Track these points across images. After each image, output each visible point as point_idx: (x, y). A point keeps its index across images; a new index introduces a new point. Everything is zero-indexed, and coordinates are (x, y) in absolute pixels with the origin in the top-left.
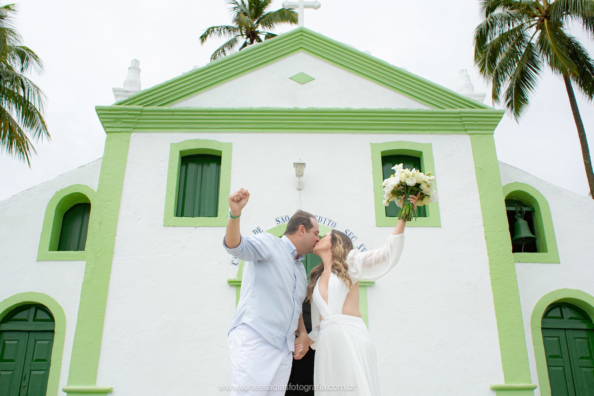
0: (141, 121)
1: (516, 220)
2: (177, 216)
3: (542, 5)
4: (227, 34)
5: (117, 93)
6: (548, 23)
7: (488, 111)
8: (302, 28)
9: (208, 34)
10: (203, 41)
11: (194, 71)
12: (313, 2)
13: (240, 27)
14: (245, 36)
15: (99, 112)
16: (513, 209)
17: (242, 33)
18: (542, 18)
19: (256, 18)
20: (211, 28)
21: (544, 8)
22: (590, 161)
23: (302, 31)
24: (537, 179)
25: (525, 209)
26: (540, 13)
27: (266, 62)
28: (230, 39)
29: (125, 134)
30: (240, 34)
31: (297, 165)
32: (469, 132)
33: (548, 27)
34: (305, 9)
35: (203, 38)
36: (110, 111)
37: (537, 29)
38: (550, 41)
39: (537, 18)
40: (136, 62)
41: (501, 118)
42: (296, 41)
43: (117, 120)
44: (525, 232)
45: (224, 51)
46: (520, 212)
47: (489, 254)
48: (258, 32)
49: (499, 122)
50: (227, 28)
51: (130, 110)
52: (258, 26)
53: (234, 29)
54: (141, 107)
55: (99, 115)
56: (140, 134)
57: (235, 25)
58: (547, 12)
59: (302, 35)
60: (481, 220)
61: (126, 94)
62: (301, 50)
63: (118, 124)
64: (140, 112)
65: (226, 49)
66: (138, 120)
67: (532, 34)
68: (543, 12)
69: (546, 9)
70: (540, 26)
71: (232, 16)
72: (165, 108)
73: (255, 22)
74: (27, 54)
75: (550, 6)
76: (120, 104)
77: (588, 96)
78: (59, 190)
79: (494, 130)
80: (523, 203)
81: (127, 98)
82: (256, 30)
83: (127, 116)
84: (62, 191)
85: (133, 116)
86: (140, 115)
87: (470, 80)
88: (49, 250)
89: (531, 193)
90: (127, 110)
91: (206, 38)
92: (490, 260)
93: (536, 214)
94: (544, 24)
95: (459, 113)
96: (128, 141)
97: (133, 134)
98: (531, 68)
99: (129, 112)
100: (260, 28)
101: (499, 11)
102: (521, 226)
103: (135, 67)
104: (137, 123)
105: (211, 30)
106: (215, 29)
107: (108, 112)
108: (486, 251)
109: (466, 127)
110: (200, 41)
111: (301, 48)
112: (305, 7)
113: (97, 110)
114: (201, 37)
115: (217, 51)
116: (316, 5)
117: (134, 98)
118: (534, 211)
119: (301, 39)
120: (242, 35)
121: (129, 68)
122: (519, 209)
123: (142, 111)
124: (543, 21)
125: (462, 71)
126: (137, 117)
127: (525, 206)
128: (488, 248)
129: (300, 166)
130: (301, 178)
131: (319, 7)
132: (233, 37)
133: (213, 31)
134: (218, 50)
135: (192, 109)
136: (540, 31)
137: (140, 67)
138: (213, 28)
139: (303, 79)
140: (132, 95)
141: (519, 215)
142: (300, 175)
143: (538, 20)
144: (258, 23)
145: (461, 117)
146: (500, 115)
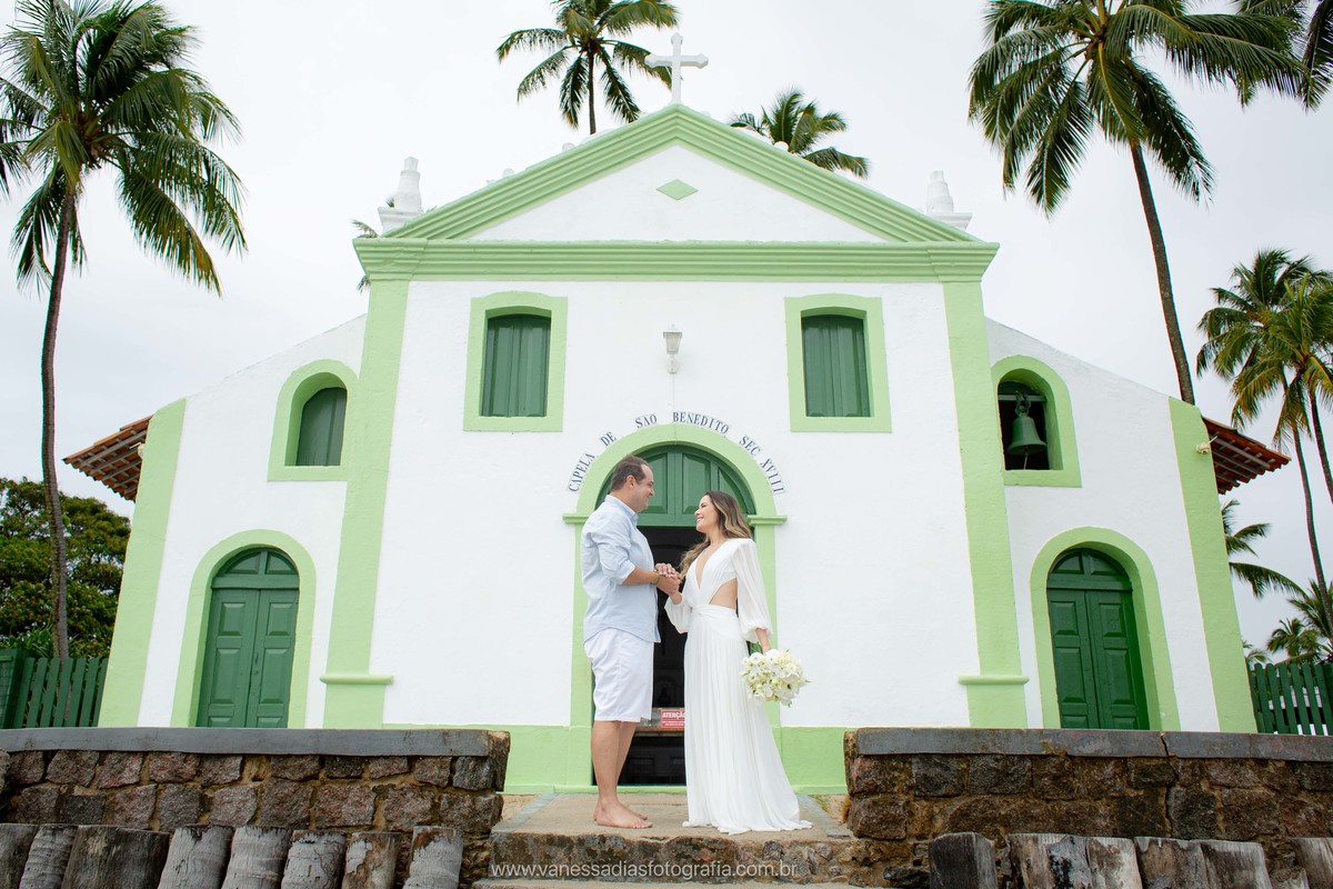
0: (425, 262)
1: (1016, 416)
2: (482, 414)
3: (1097, 14)
4: (546, 44)
5: (385, 216)
6: (1104, 51)
7: (973, 244)
8: (678, 106)
9: (512, 43)
10: (502, 55)
11: (507, 180)
12: (696, 57)
13: (569, 31)
14: (580, 49)
15: (359, 249)
16: (1012, 398)
17: (574, 43)
18: (1095, 40)
19: (597, 15)
20: (518, 33)
21: (1099, 22)
22: (1171, 294)
23: (677, 111)
24: (1053, 350)
25: (1031, 398)
26: (1093, 30)
27: (619, 163)
28: (552, 54)
29: (399, 282)
30: (570, 44)
31: (667, 335)
32: (942, 278)
33: (1104, 58)
34: (683, 68)
35: (504, 50)
36: (376, 246)
37: (1087, 58)
38: (1105, 85)
39: (1087, 40)
40: (413, 161)
41: (993, 255)
42: (668, 127)
43: (387, 261)
44: (1028, 435)
45: (542, 76)
46: (1023, 403)
47: (965, 476)
48: (601, 41)
49: (990, 262)
50: (547, 32)
51: (407, 246)
52: (600, 30)
53: (560, 35)
54: (423, 240)
55: (358, 253)
56: (422, 283)
57: (559, 27)
58: (1105, 29)
59: (677, 117)
60: (955, 421)
61: (400, 217)
62: (676, 141)
63: (388, 267)
64: (422, 249)
65: (546, 74)
66: (420, 260)
67: (1078, 68)
68: (1097, 28)
69: (1102, 23)
70: (1091, 54)
71: (556, 11)
72: (460, 241)
73: (596, 22)
74: (213, 107)
75: (1109, 18)
76: (391, 235)
77: (1174, 175)
78: (296, 369)
79: (982, 275)
80: (1029, 388)
81: (400, 226)
82: (599, 37)
83: (402, 255)
84: (301, 370)
85: (412, 255)
86: (423, 253)
87: (947, 190)
88: (286, 464)
89: (1042, 374)
90: (402, 245)
91: (508, 50)
92: (966, 485)
93: (1049, 407)
94: (1097, 52)
95: (926, 249)
96: (406, 295)
97: (412, 284)
98: (1075, 125)
99: (405, 249)
100: (605, 34)
101: (1017, 30)
102: (1024, 426)
103: (411, 171)
104: (418, 265)
105: (517, 37)
106: (525, 34)
107: (373, 249)
108: (961, 472)
109: (938, 271)
110: (497, 56)
111: (676, 138)
112: (683, 64)
113: (355, 246)
114: (500, 48)
115: (529, 76)
116: (701, 62)
117: (413, 226)
118: (1045, 402)
119: (677, 124)
120: (574, 45)
121: (402, 173)
122: (1022, 399)
123: (426, 247)
124: (1096, 46)
125: (936, 173)
126: (419, 257)
127: (1033, 393)
128: (965, 467)
129: (673, 336)
130: (675, 356)
131: (706, 63)
132: (557, 49)
133: (520, 37)
134: (532, 74)
135: (504, 243)
136: (1090, 62)
137: (419, 170)
138: (521, 33)
139: (678, 191)
140: (411, 219)
141: (1021, 407)
142: (673, 351)
143: (1090, 43)
144: (600, 23)
145: (929, 255)
146: (991, 252)
